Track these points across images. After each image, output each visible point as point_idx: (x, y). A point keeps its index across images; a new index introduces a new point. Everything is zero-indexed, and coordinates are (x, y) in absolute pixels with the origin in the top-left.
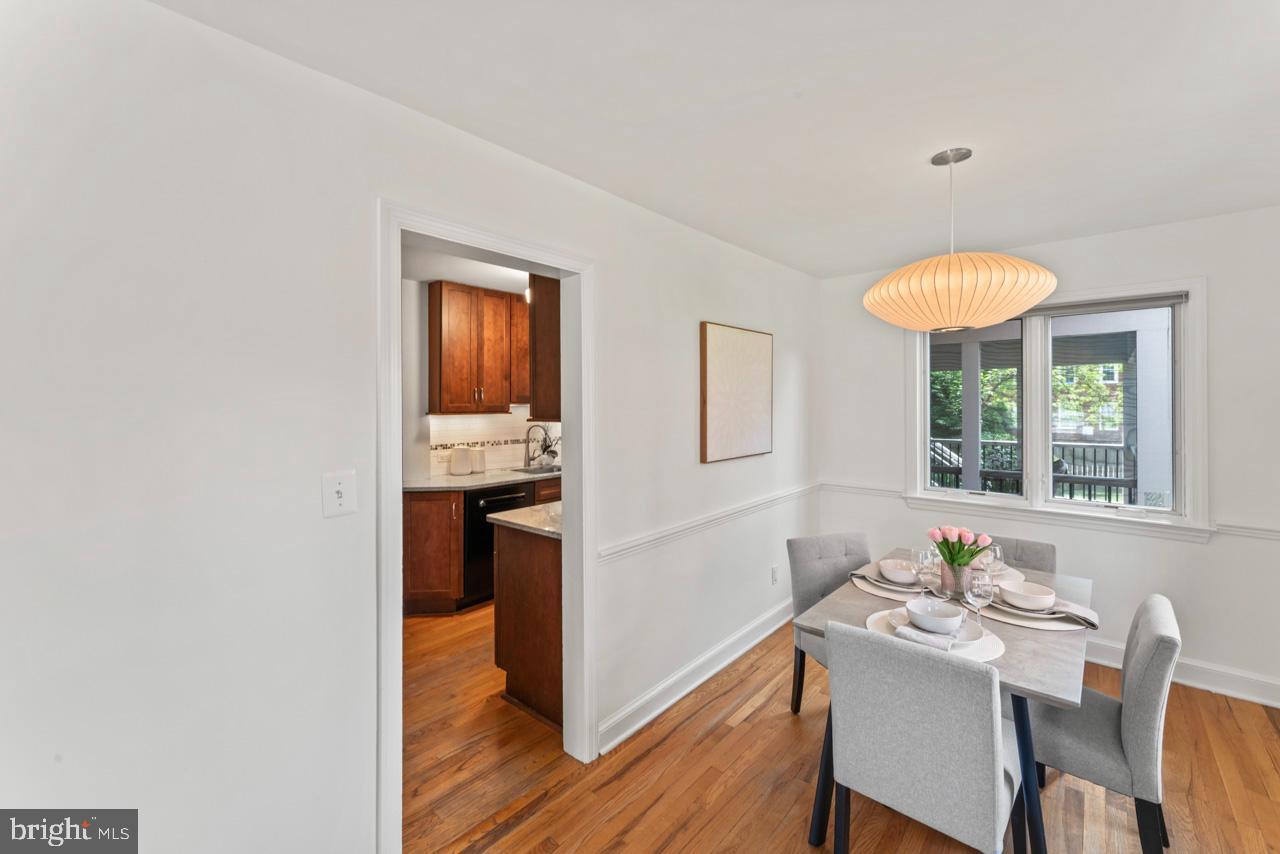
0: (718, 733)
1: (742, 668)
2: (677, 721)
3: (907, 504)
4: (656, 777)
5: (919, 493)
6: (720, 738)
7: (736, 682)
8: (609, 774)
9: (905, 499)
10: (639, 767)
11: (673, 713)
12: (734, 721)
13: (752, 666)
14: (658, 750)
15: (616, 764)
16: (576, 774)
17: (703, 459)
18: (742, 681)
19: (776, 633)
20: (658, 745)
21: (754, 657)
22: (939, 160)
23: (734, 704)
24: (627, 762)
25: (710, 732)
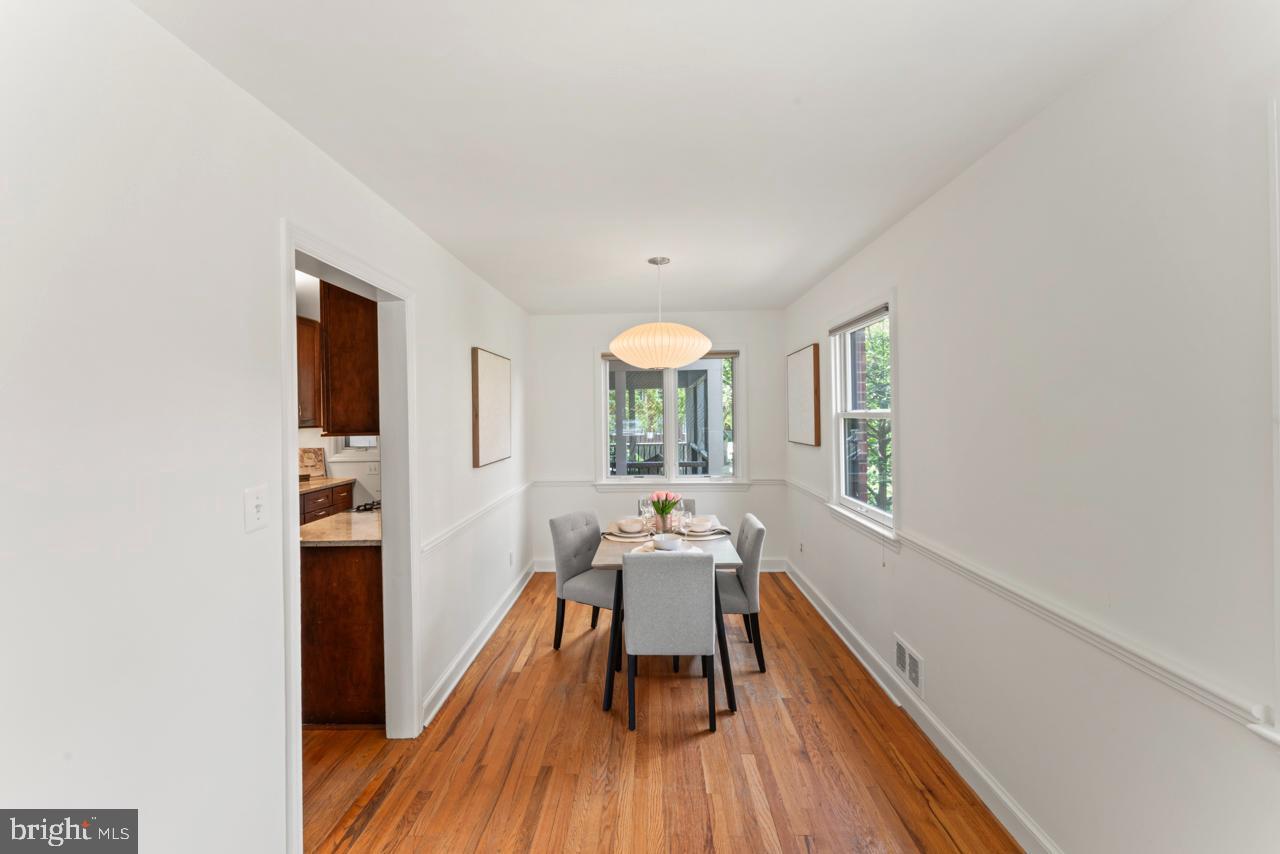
0: (511, 680)
1: (504, 633)
2: (473, 685)
3: (597, 491)
4: (481, 721)
5: (604, 481)
6: (513, 682)
7: (504, 644)
8: (442, 736)
9: (595, 486)
10: (464, 720)
11: (467, 680)
12: (518, 667)
13: (510, 631)
14: (470, 706)
15: (442, 728)
16: (412, 748)
17: (476, 464)
18: (508, 643)
19: (514, 605)
20: (469, 703)
21: (507, 626)
22: (653, 261)
23: (511, 660)
24: (450, 723)
25: (505, 681)
